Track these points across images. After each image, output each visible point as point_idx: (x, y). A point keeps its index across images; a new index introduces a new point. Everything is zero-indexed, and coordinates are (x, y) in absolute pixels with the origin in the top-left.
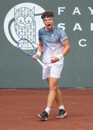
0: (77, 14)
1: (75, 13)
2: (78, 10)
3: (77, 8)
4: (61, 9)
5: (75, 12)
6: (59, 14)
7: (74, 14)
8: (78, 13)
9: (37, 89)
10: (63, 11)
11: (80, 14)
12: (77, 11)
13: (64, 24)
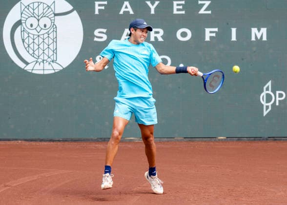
0: (126, 13)
1: (124, 12)
2: (129, 6)
3: (126, 3)
4: (100, 5)
5: (123, 9)
6: (97, 12)
7: (121, 12)
8: (129, 12)
9: (59, 141)
10: (103, 8)
11: (132, 12)
12: (127, 8)
13: (105, 31)
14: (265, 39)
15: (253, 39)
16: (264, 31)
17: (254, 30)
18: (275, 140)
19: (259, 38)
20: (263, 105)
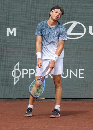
14: (15, 35)
15: (8, 35)
16: (14, 30)
17: (8, 30)
18: (22, 100)
19: (11, 34)
20: (14, 78)
